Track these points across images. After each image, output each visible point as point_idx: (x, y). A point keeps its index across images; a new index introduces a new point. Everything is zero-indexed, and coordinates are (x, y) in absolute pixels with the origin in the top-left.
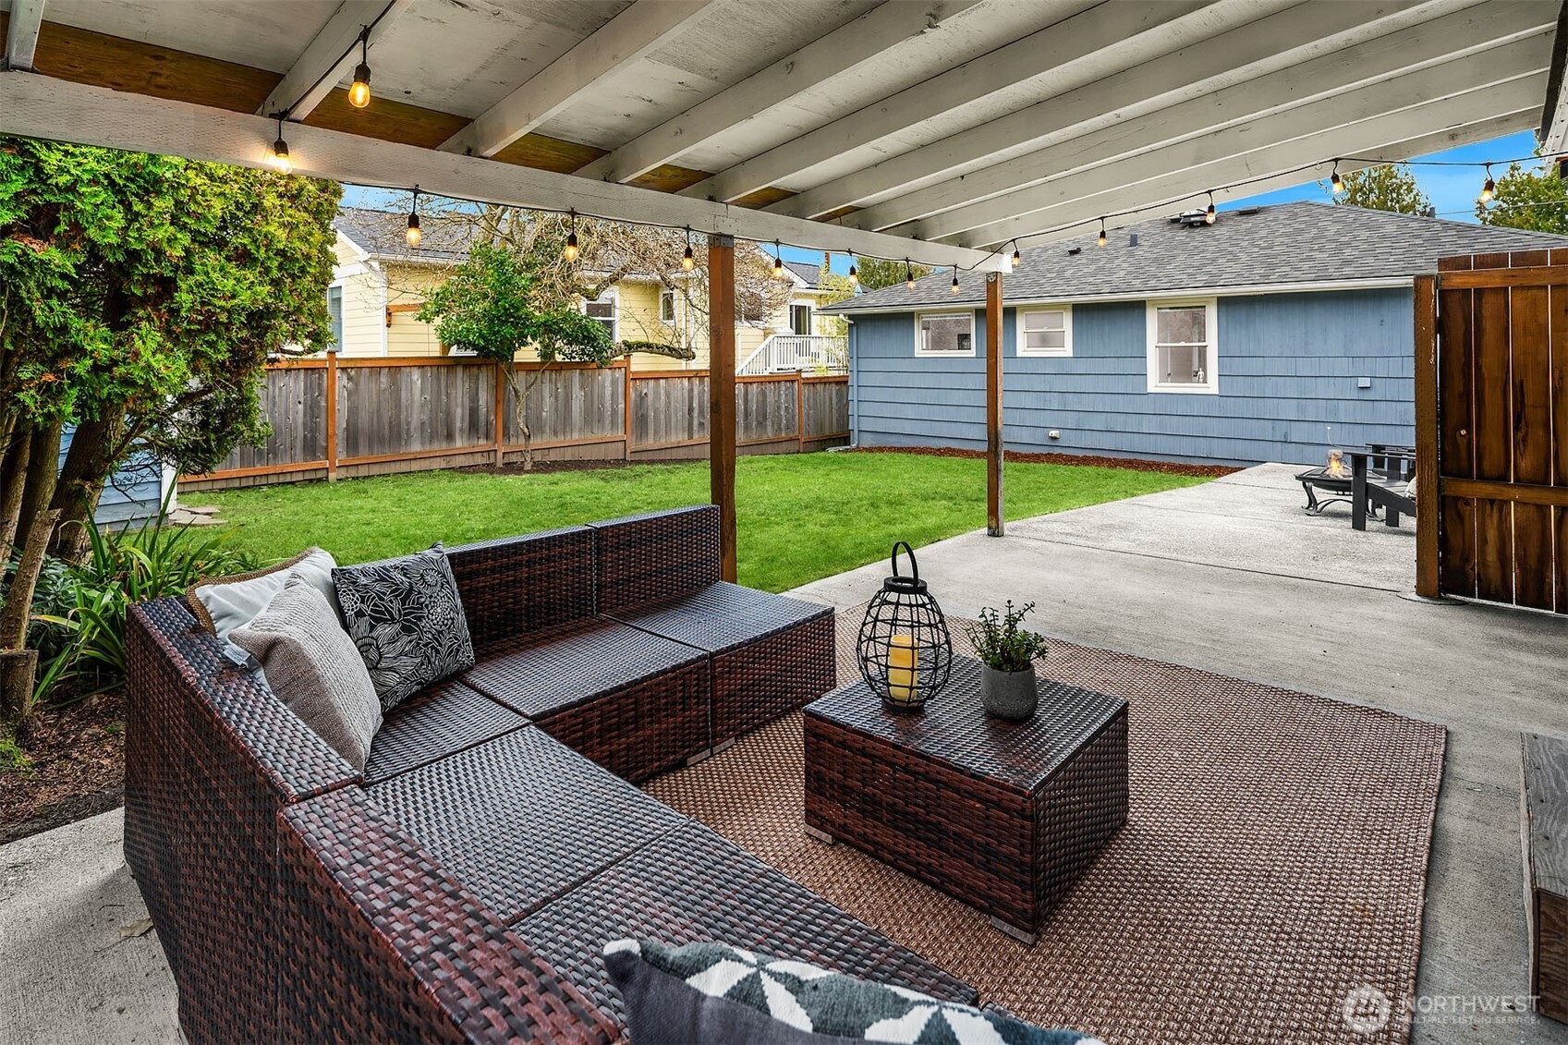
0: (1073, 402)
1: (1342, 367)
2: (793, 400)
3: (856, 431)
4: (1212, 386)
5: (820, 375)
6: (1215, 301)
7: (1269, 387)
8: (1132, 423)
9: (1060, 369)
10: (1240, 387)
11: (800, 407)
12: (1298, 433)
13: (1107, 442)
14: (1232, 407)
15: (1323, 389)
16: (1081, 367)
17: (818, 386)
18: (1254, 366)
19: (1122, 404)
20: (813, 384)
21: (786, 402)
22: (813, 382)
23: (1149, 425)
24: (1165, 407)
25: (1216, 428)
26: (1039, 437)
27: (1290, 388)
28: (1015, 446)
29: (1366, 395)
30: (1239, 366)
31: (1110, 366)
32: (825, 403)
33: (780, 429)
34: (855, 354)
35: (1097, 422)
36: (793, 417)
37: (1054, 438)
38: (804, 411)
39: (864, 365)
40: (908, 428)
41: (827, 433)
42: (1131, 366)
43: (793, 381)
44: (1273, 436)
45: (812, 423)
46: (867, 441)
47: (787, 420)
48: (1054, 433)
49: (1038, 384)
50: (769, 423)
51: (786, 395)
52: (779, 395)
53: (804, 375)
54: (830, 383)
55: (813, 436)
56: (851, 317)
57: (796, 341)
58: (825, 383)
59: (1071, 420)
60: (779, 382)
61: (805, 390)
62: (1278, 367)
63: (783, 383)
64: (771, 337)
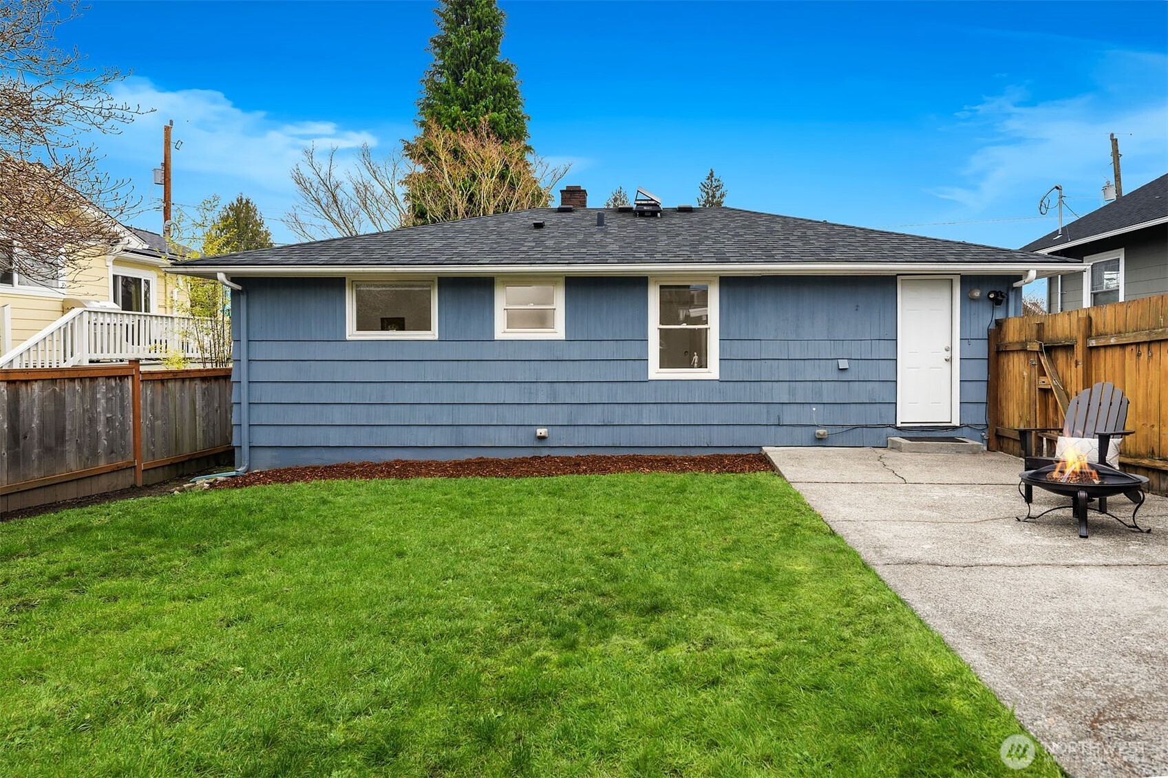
0: (565, 394)
1: (826, 350)
2: (123, 407)
3: (245, 448)
4: (713, 371)
5: (174, 368)
6: (717, 279)
7: (765, 371)
8: (632, 415)
9: (548, 353)
10: (739, 371)
11: (136, 417)
12: (789, 416)
13: (602, 438)
14: (733, 392)
15: (811, 371)
16: (576, 351)
17: (171, 385)
18: (751, 350)
19: (621, 394)
20: (162, 381)
21: (106, 410)
22: (163, 379)
23: (650, 415)
24: (668, 395)
25: (717, 415)
26: (523, 437)
27: (783, 370)
28: (489, 451)
29: (845, 377)
30: (738, 349)
31: (607, 350)
32: (182, 408)
33: (94, 455)
34: (242, 333)
35: (594, 415)
36: (123, 434)
37: (542, 438)
38: (145, 423)
39: (260, 351)
40: (335, 438)
41: (187, 450)
42: (630, 350)
43: (122, 378)
44: (768, 420)
45: (159, 439)
46: (265, 461)
47: (111, 440)
48: (542, 431)
49: (522, 372)
50: (70, 448)
51: (108, 400)
52: (94, 401)
53: (142, 369)
54: (192, 379)
55: (162, 458)
56: (234, 279)
57: (126, 320)
58: (183, 380)
59: (562, 415)
60: (93, 379)
61: (148, 391)
62: (773, 350)
63: (101, 382)
64: (76, 312)
